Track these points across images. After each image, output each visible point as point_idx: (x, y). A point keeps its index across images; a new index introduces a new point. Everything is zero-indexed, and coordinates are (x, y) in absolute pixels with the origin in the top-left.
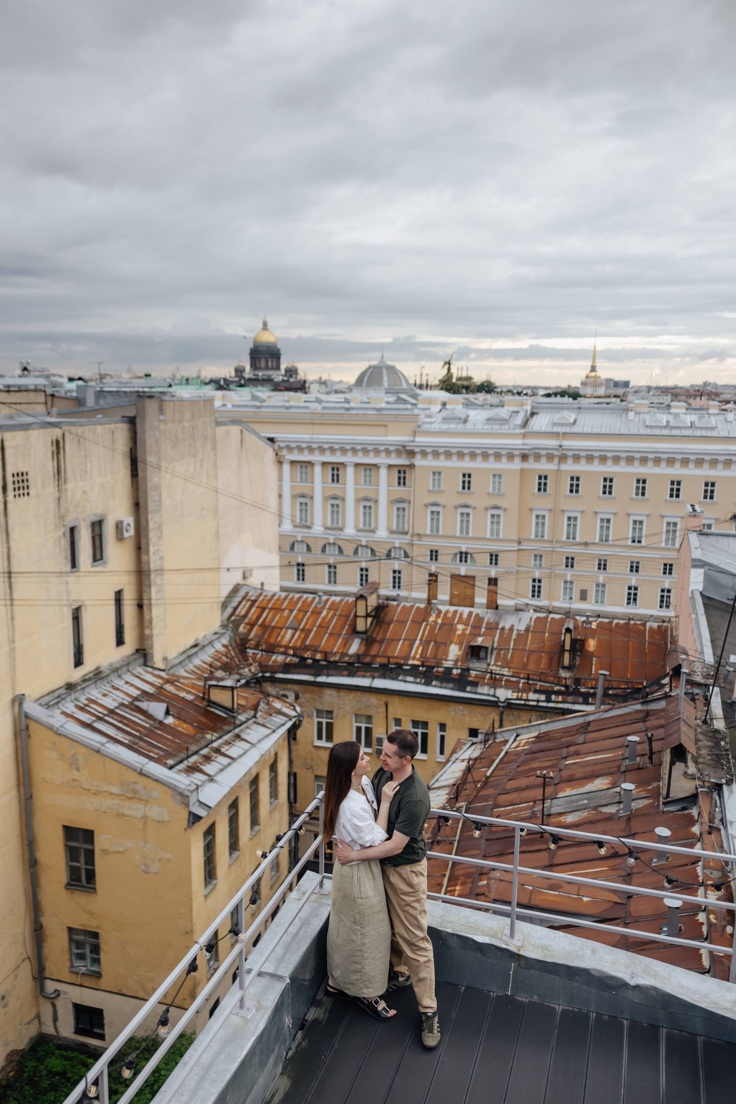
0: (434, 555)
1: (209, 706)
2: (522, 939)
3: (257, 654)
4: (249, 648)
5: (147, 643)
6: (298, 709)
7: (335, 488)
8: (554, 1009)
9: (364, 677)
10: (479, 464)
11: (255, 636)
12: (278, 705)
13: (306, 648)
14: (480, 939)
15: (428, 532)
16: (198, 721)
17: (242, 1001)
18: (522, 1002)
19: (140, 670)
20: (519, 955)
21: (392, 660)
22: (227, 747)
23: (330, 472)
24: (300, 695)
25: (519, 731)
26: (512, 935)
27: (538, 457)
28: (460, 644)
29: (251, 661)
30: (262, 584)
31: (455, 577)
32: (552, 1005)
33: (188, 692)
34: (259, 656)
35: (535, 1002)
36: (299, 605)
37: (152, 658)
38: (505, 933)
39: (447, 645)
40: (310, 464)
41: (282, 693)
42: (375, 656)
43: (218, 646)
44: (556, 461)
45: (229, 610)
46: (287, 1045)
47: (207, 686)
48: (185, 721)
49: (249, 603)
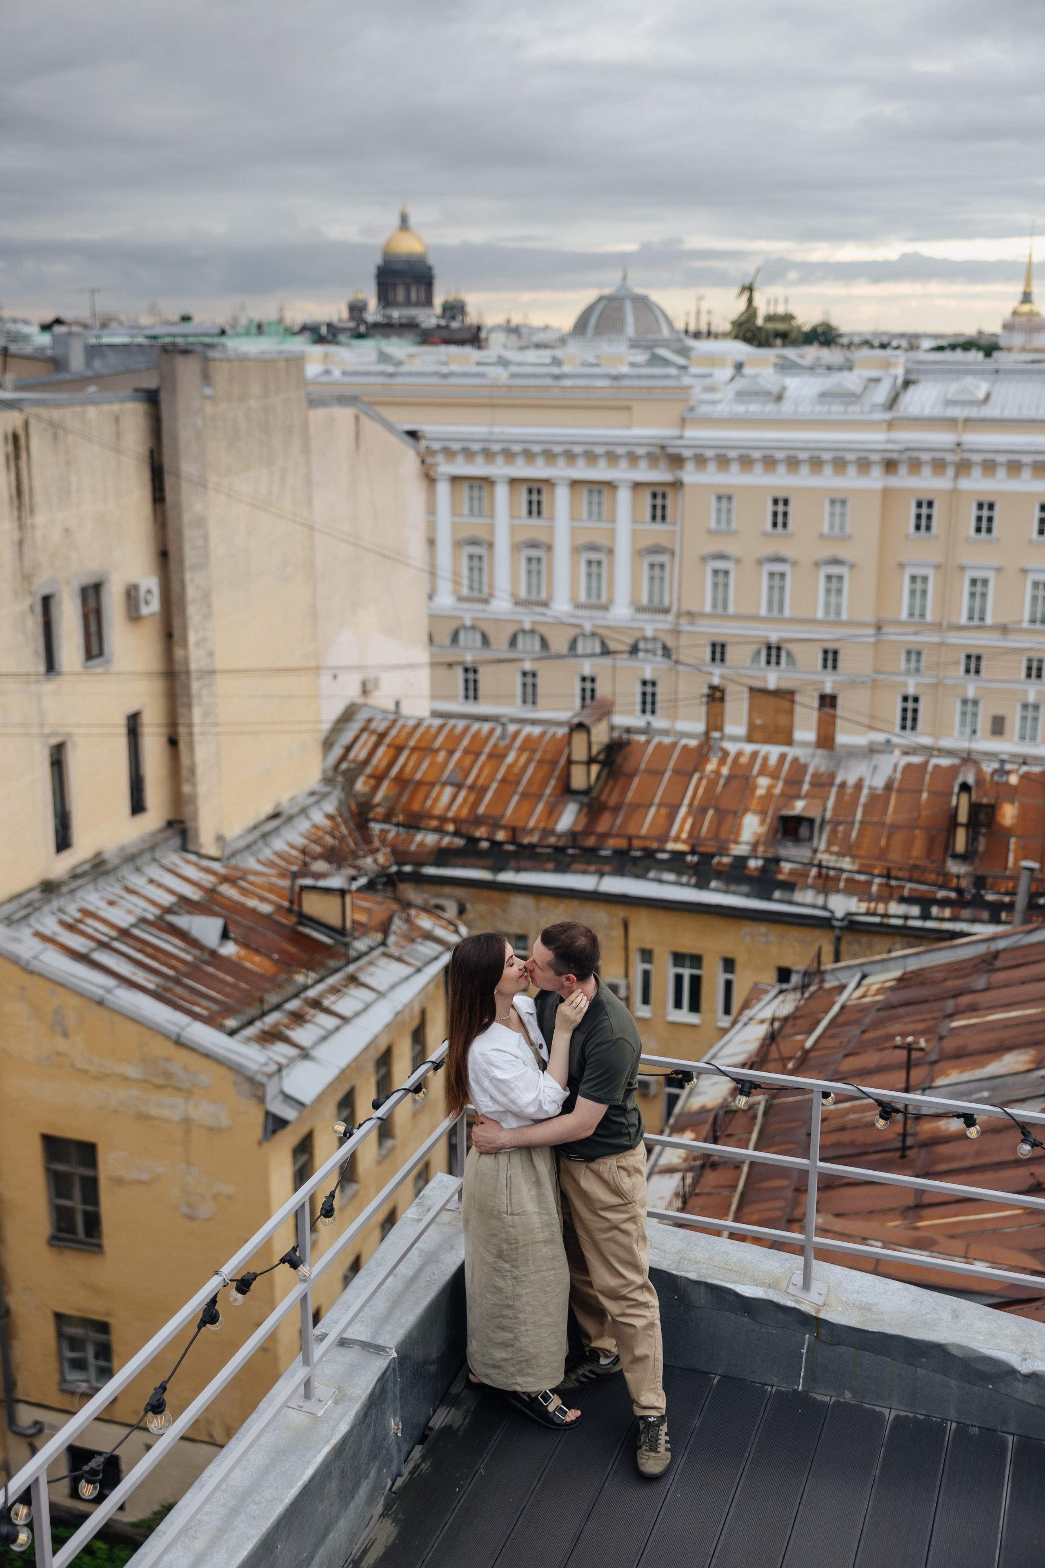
0: (719, 651)
1: (300, 923)
2: (825, 1292)
3: (387, 832)
4: (375, 820)
5: (187, 810)
6: (464, 930)
7: (533, 527)
8: (881, 1415)
9: (584, 872)
10: (804, 479)
11: (385, 798)
12: (425, 922)
13: (478, 821)
14: (747, 1290)
15: (708, 608)
16: (282, 952)
17: (307, 1383)
18: (823, 1403)
19: (174, 859)
20: (817, 1319)
21: (636, 843)
22: (333, 998)
23: (524, 497)
24: (468, 906)
25: (867, 969)
26: (806, 1285)
27: (915, 466)
28: (763, 813)
29: (377, 843)
30: (397, 704)
31: (757, 692)
32: (878, 1409)
33: (263, 899)
34: (391, 835)
35: (846, 1403)
36: (465, 742)
37: (197, 836)
38: (794, 1281)
39: (738, 815)
40: (487, 482)
41: (434, 901)
42: (605, 836)
43: (318, 817)
44: (950, 472)
45: (337, 751)
46: (394, 1468)
47: (297, 889)
48: (257, 951)
49: (374, 738)
